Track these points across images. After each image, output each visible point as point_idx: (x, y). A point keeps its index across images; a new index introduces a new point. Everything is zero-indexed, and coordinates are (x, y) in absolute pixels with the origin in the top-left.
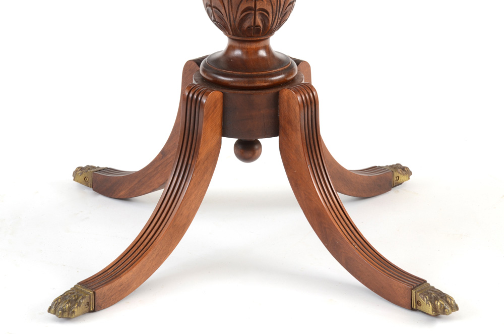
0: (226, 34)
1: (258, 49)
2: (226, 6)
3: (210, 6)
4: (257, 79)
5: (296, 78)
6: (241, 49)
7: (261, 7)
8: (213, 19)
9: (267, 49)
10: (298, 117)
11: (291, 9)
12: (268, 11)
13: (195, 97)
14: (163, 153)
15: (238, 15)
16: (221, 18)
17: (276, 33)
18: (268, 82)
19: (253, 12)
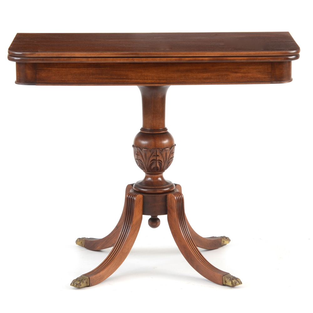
0: (144, 171)
1: (158, 177)
2: (144, 160)
3: (137, 159)
4: (158, 190)
5: (175, 190)
6: (151, 177)
7: (159, 159)
8: (139, 165)
9: (162, 177)
10: (175, 206)
11: (172, 160)
12: (162, 161)
13: (131, 197)
14: (117, 227)
15: (149, 163)
16: (142, 164)
17: (166, 171)
18: (162, 191)
19: (155, 161)
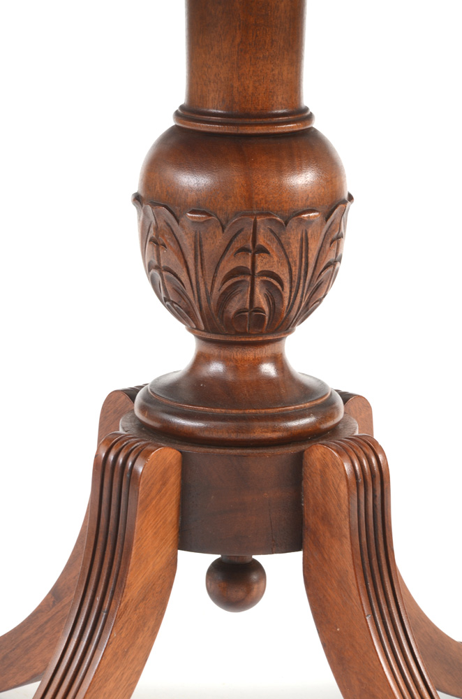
0: (191, 330)
1: (261, 361)
2: (191, 267)
3: (158, 268)
4: (256, 424)
5: (341, 426)
6: (224, 360)
7: (267, 268)
8: (163, 295)
9: (279, 361)
10: (345, 507)
11: (332, 277)
12: (282, 277)
13: (121, 460)
14: (56, 594)
15: (217, 285)
16: (180, 293)
17: (300, 329)
18: (280, 430)
19: (249, 279)
